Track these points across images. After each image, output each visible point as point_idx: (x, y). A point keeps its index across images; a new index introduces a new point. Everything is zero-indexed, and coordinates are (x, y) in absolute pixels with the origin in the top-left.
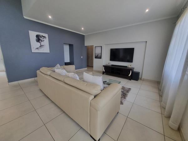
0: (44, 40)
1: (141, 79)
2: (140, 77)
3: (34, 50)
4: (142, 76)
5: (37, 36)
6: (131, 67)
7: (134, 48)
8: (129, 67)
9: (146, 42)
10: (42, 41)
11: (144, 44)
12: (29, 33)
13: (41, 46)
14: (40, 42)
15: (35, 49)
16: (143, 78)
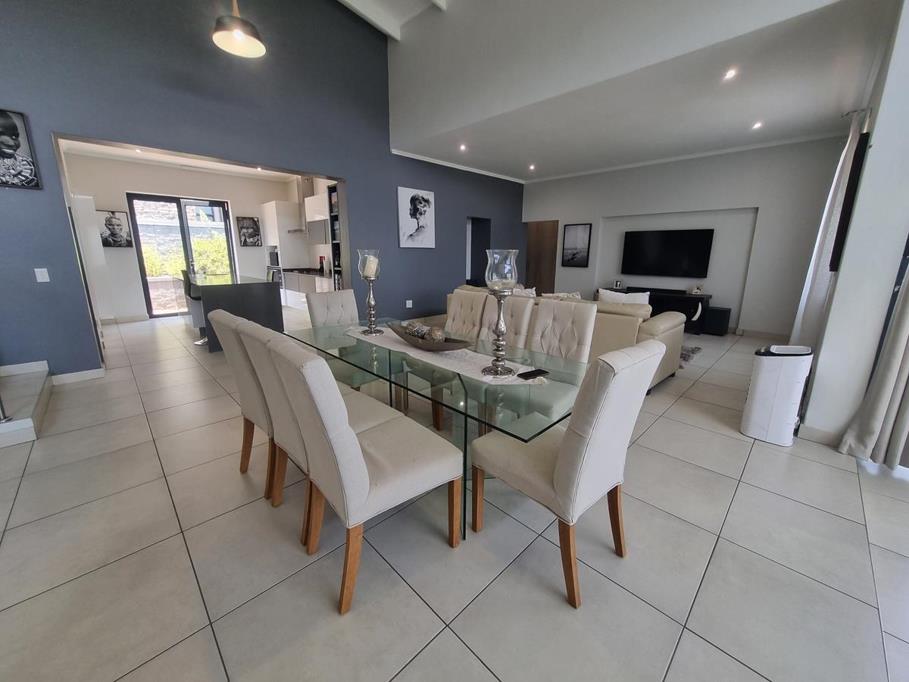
0: (425, 211)
1: (734, 333)
2: (732, 324)
3: (405, 243)
4: (737, 324)
5: (414, 200)
6: (699, 292)
7: (711, 232)
8: (695, 291)
9: (757, 209)
10: (421, 214)
11: (751, 216)
12: (399, 192)
13: (419, 228)
14: (418, 216)
15: (406, 237)
16: (741, 327)
